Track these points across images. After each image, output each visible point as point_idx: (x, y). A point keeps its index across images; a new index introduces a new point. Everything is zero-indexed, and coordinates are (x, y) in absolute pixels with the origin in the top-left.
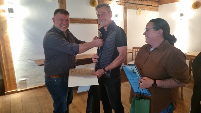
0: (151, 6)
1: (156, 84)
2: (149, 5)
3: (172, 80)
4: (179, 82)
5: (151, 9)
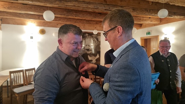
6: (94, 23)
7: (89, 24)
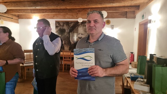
0: (12, 18)
1: (8, 62)
2: (10, 17)
3: (16, 59)
4: (20, 59)
5: (12, 21)
6: (77, 11)
7: (72, 12)
